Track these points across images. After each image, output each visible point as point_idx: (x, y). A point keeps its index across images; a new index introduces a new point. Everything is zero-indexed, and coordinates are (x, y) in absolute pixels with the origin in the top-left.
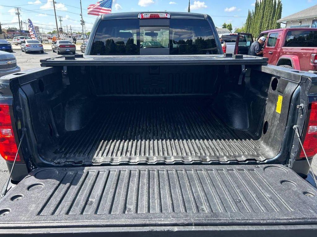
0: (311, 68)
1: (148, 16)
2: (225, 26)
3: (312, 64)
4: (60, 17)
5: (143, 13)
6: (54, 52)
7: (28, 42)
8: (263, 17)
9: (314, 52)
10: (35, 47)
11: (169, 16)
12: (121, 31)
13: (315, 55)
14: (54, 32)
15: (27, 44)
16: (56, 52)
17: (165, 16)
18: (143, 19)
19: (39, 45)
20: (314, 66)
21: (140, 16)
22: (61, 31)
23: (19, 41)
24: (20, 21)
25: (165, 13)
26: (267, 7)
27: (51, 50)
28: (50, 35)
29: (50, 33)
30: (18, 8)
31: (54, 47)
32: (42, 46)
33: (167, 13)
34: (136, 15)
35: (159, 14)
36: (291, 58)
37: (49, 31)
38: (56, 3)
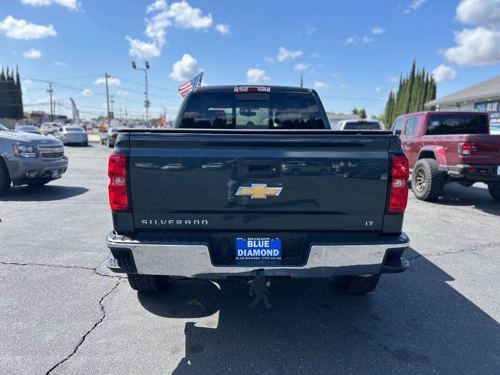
0: (460, 161)
1: (246, 90)
2: (355, 112)
3: (460, 156)
4: (112, 96)
5: (240, 86)
6: (103, 144)
7: (67, 130)
8: (410, 100)
9: (462, 141)
10: (77, 136)
11: (269, 90)
12: (210, 109)
13: (462, 144)
14: (101, 118)
15: (65, 132)
16: (106, 145)
17: (265, 90)
18: (240, 93)
19: (83, 134)
20: (464, 159)
21: (236, 90)
22: (111, 116)
23: (51, 130)
24: (53, 101)
25: (265, 86)
26: (415, 86)
27: (98, 142)
28: (95, 122)
29: (94, 119)
30: (51, 83)
31: (103, 137)
32: (86, 135)
33: (267, 87)
34: (232, 88)
35: (258, 87)
36: (437, 149)
37: (93, 117)
38: (109, 77)
